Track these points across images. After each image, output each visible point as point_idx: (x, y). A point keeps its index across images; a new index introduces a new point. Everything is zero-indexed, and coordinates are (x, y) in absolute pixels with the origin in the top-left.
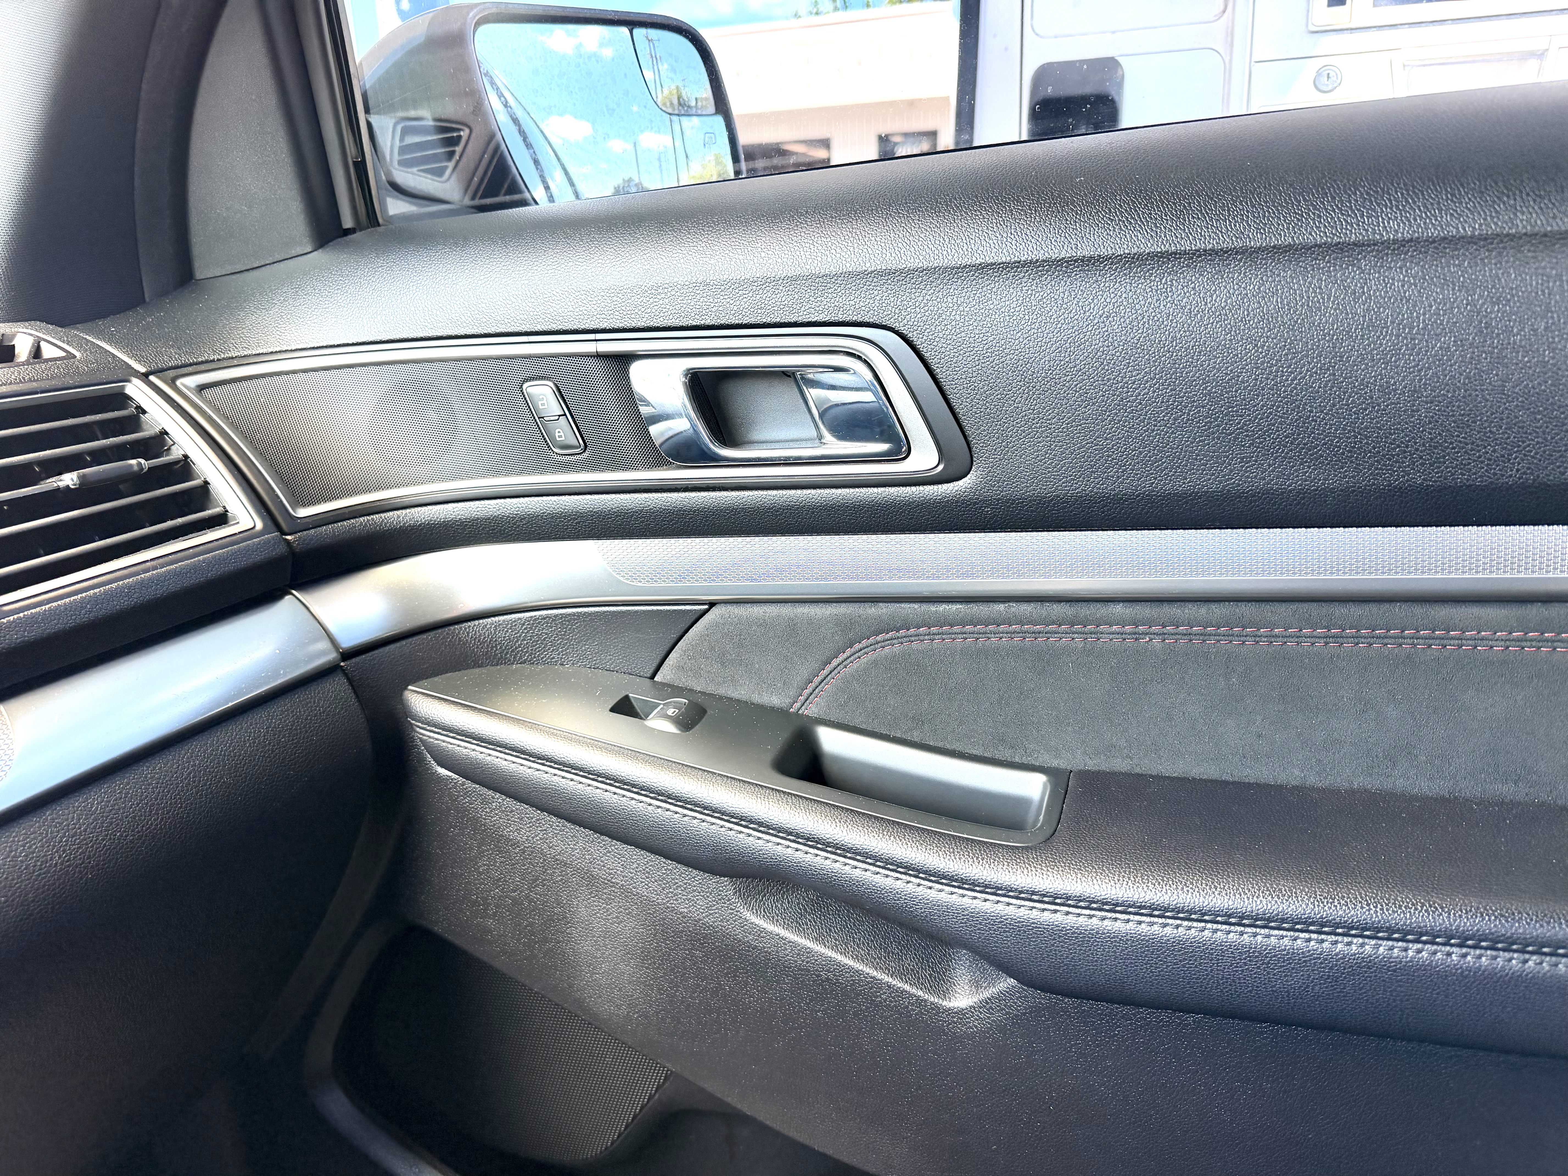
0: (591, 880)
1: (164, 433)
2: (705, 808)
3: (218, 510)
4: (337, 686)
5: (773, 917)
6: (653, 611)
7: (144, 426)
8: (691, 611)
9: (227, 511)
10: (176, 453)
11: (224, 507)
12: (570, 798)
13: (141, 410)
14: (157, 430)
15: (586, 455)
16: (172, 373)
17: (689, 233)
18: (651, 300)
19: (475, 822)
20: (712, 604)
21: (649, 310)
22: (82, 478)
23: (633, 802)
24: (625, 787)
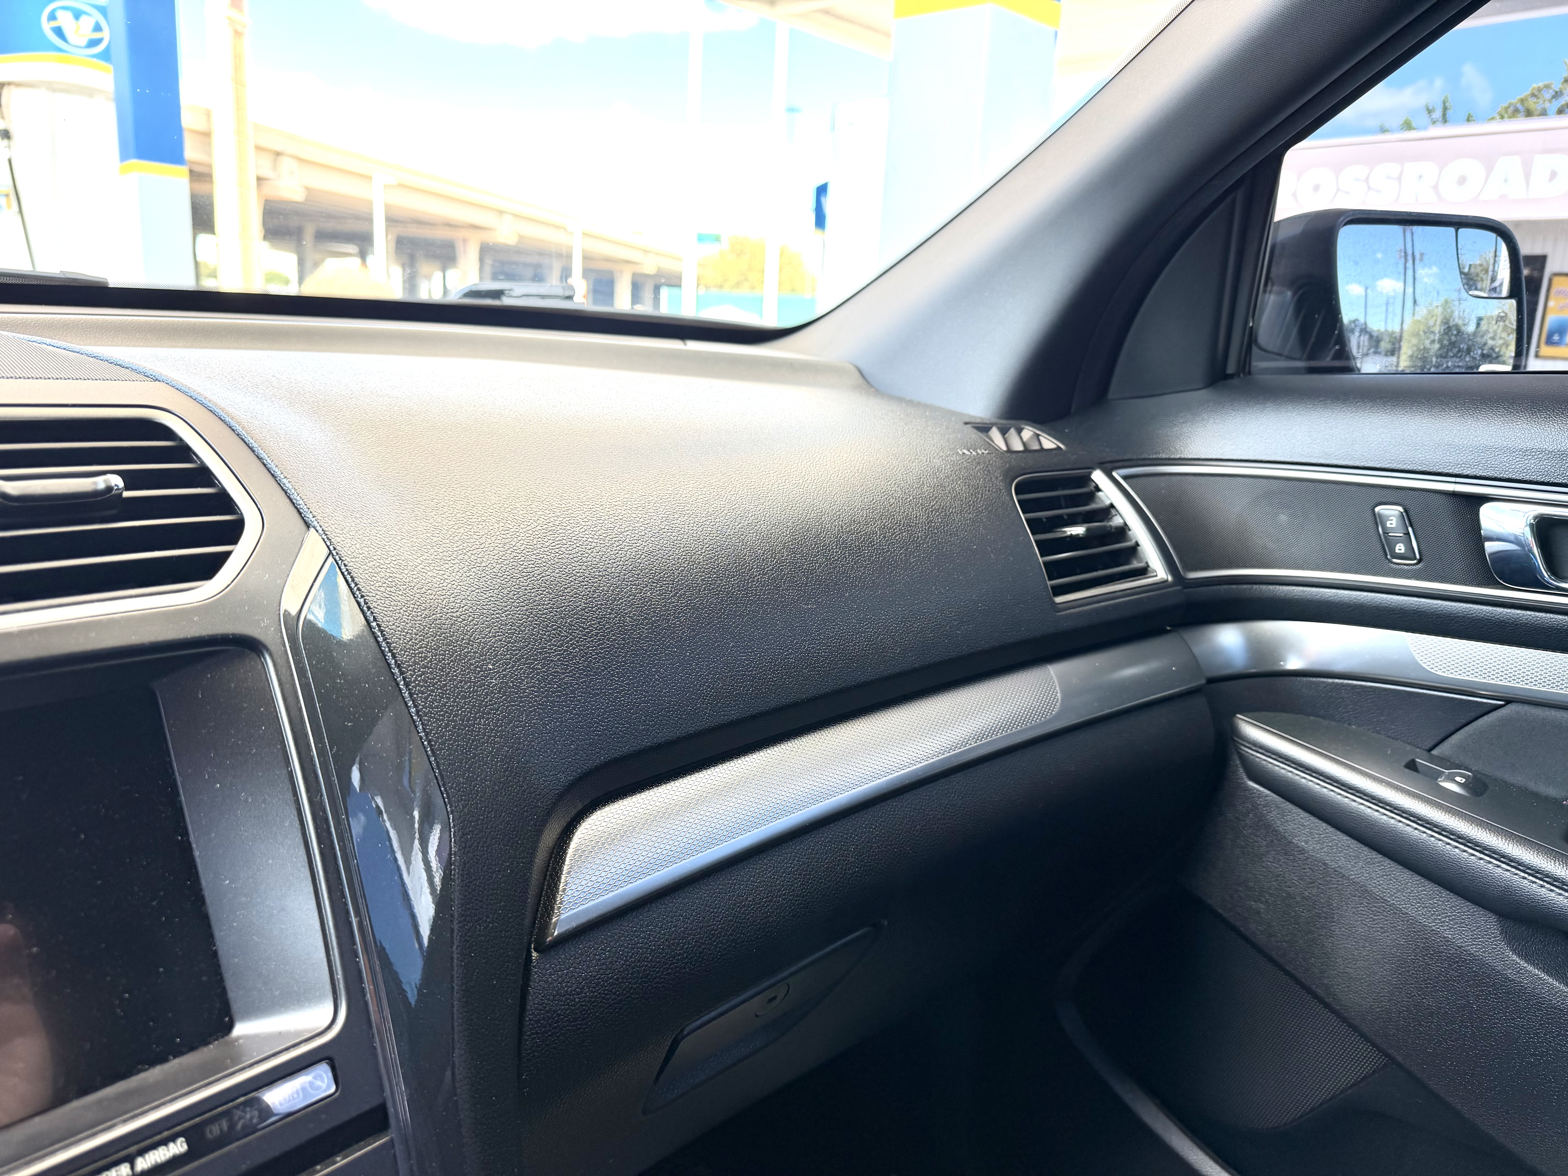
0: (1364, 892)
1: (1112, 506)
2: (1504, 857)
3: (1142, 565)
4: (1200, 702)
5: (1534, 961)
6: (1448, 698)
7: (1097, 500)
8: (1486, 703)
9: (1148, 566)
10: (1117, 521)
11: (1147, 563)
12: (1372, 824)
13: (1098, 489)
14: (1108, 503)
15: (1419, 566)
16: (1109, 466)
17: (1563, 413)
18: (1517, 460)
19: (1268, 827)
20: (1508, 701)
21: (1513, 467)
22: (1088, 530)
23: (1433, 839)
24: (1428, 826)
